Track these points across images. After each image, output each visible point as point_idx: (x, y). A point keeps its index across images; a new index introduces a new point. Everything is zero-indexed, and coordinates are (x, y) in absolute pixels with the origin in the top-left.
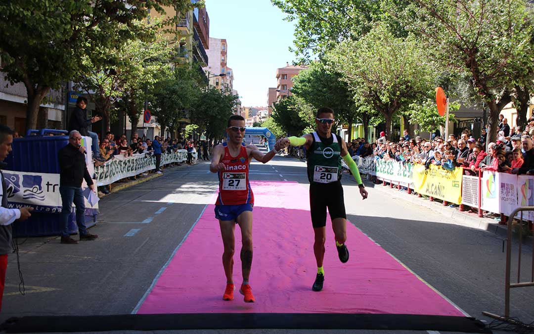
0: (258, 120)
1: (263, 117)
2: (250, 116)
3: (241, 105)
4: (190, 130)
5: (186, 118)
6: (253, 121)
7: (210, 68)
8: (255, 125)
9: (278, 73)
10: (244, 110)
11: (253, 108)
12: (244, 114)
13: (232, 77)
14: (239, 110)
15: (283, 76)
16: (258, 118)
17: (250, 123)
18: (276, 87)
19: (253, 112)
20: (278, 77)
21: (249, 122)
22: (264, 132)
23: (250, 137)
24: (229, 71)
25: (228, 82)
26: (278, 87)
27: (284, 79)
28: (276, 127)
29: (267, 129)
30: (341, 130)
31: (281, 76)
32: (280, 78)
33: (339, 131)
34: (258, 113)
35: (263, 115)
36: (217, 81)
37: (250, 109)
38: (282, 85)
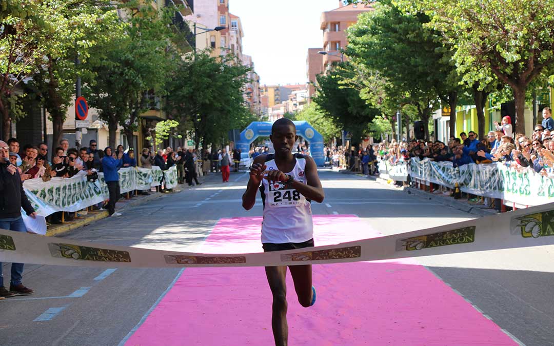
0: (291, 108)
1: (301, 103)
2: (278, 101)
3: (260, 81)
4: (164, 131)
5: (158, 110)
7: (199, 16)
9: (323, 20)
10: (266, 90)
11: (283, 87)
12: (266, 98)
13: (240, 33)
14: (256, 91)
15: (334, 24)
16: (291, 103)
17: (278, 116)
18: (322, 47)
19: (282, 94)
20: (324, 28)
21: (276, 112)
22: (302, 129)
24: (233, 21)
25: (234, 41)
26: (325, 46)
27: (335, 30)
28: (322, 120)
29: (306, 123)
30: (440, 118)
31: (329, 26)
32: (328, 30)
33: (436, 121)
34: (291, 96)
35: (300, 99)
36: (213, 41)
37: (277, 89)
38: (332, 43)
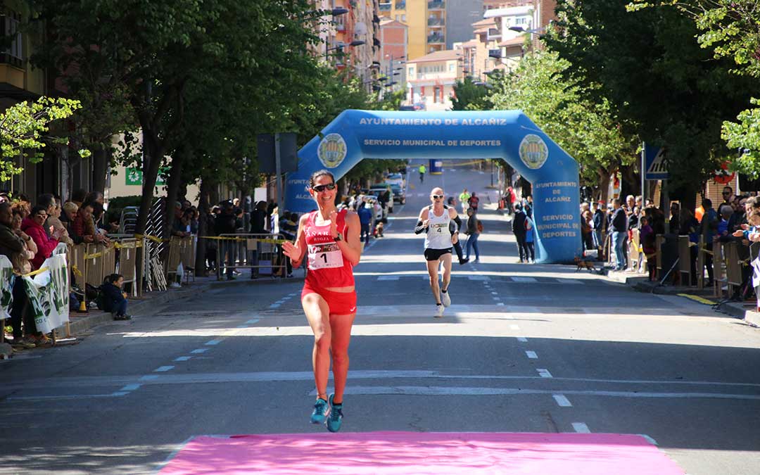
0: (481, 66)
1: (514, 50)
2: (439, 40)
4: (29, 135)
5: (16, 64)
6: (451, 74)
8: (466, 95)
12: (399, 31)
16: (481, 51)
17: (438, 89)
21: (430, 77)
22: (509, 137)
23: (433, 169)
28: (577, 108)
29: (521, 116)
34: (484, 26)
35: (509, 37)
